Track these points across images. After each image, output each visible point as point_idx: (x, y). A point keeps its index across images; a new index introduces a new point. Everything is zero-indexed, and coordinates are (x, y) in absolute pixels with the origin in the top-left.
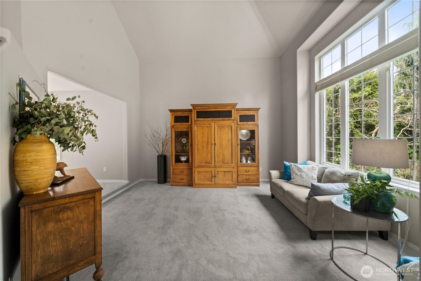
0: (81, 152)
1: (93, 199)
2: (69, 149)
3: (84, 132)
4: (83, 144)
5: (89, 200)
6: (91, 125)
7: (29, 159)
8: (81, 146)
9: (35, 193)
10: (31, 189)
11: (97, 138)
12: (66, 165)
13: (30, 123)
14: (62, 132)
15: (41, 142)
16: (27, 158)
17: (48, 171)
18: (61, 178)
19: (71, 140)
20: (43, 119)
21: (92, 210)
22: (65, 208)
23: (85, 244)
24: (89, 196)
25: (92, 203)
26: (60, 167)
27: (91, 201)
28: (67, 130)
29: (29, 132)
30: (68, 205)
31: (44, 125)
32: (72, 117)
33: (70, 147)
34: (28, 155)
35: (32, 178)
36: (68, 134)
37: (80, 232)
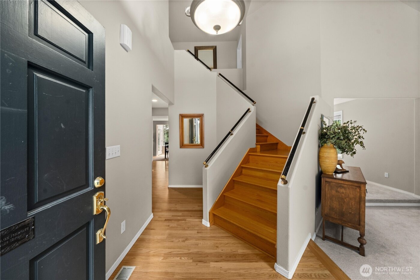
0: (352, 155)
1: (359, 188)
2: (345, 153)
3: (355, 143)
4: (354, 151)
5: (356, 187)
6: (359, 137)
7: (325, 156)
8: (353, 151)
9: (327, 173)
10: (326, 171)
11: (364, 147)
12: (344, 163)
13: (325, 138)
14: (341, 143)
15: (331, 148)
16: (324, 155)
17: (333, 163)
18: (340, 169)
19: (346, 148)
20: (332, 136)
21: (359, 195)
22: (341, 186)
23: (353, 214)
24: (356, 185)
25: (358, 190)
26: (340, 163)
27: (357, 188)
28: (343, 142)
29: (325, 142)
30: (343, 185)
31: (332, 139)
32: (347, 134)
33: (345, 151)
34: (324, 154)
35: (326, 165)
36: (344, 144)
37: (350, 205)
